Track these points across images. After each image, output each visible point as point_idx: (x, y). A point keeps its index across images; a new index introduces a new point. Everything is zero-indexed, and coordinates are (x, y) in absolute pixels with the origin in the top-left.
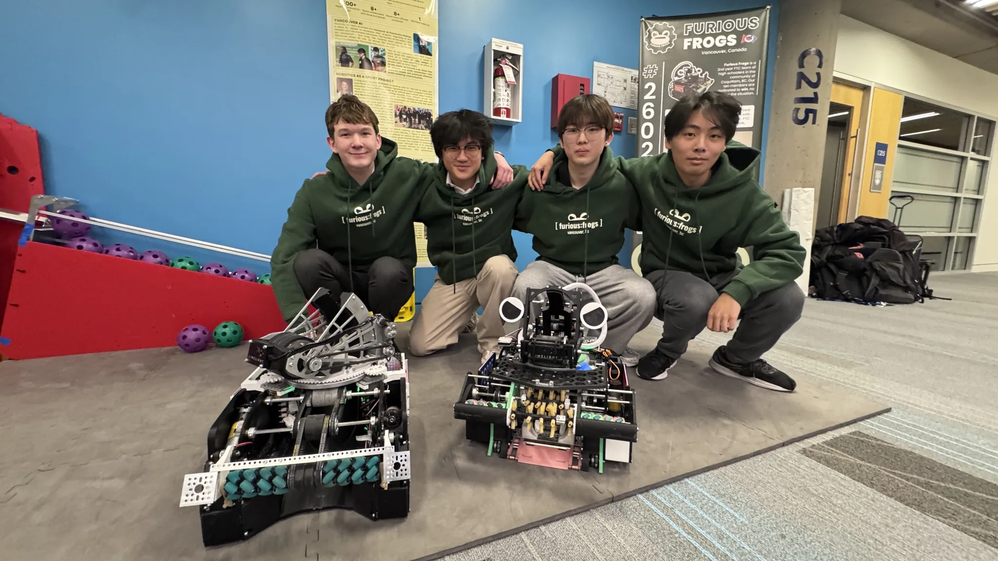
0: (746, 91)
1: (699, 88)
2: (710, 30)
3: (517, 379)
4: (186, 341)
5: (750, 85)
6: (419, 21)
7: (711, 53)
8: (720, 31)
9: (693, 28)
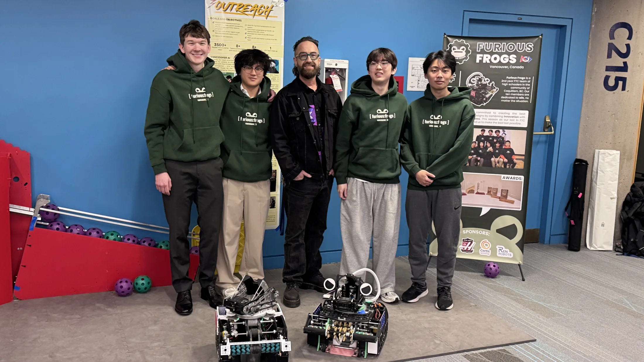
0: (522, 100)
1: (487, 94)
2: (497, 49)
3: (331, 317)
4: (122, 290)
5: (526, 95)
6: (270, 50)
7: (497, 67)
8: (505, 51)
9: (484, 46)
